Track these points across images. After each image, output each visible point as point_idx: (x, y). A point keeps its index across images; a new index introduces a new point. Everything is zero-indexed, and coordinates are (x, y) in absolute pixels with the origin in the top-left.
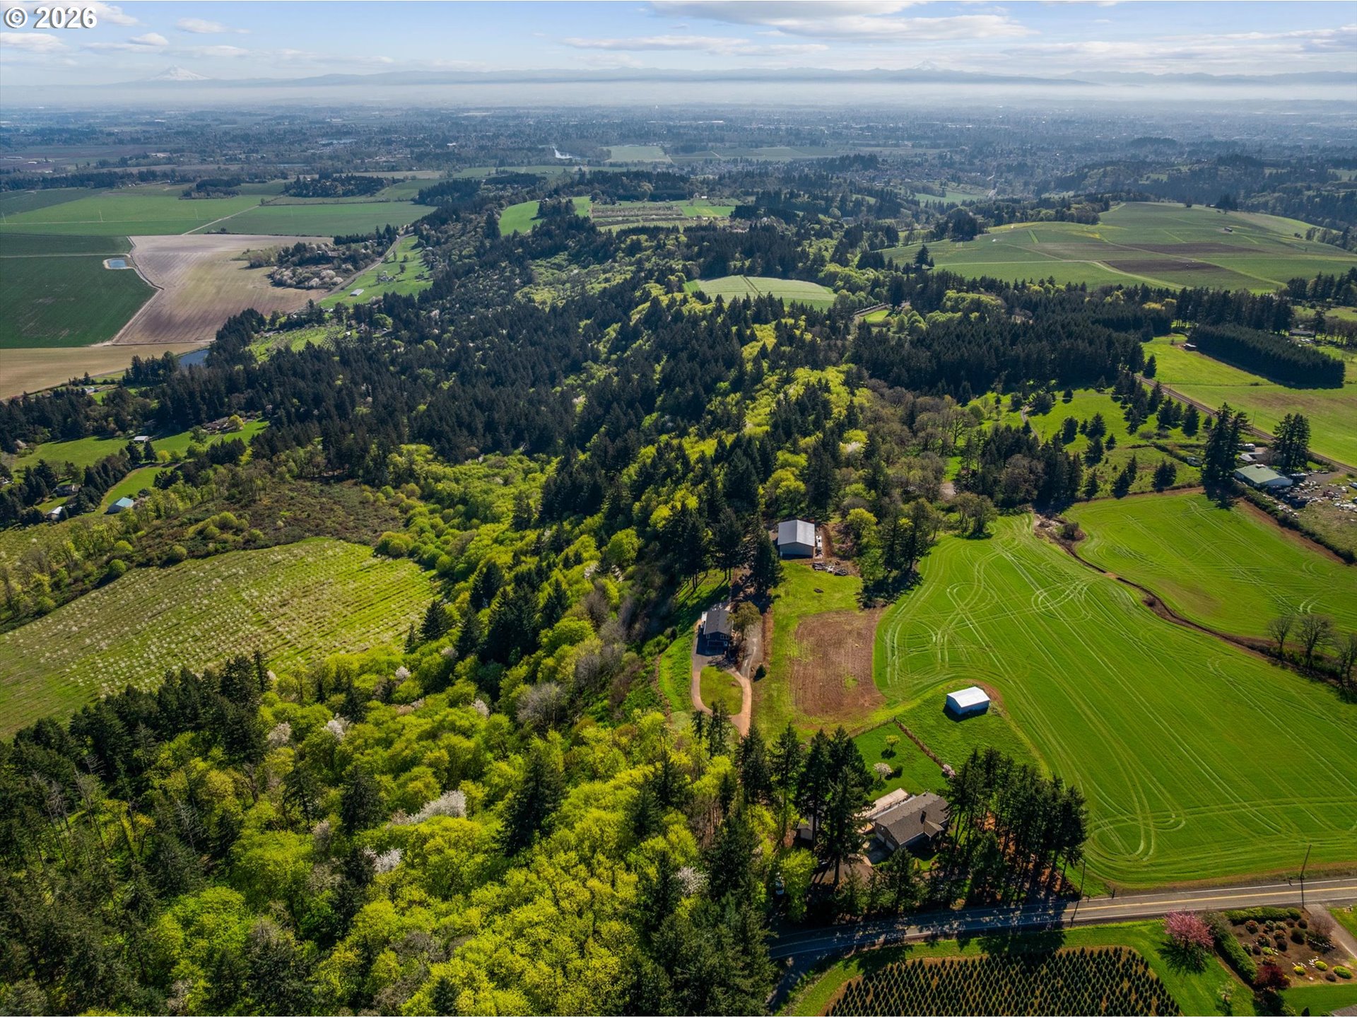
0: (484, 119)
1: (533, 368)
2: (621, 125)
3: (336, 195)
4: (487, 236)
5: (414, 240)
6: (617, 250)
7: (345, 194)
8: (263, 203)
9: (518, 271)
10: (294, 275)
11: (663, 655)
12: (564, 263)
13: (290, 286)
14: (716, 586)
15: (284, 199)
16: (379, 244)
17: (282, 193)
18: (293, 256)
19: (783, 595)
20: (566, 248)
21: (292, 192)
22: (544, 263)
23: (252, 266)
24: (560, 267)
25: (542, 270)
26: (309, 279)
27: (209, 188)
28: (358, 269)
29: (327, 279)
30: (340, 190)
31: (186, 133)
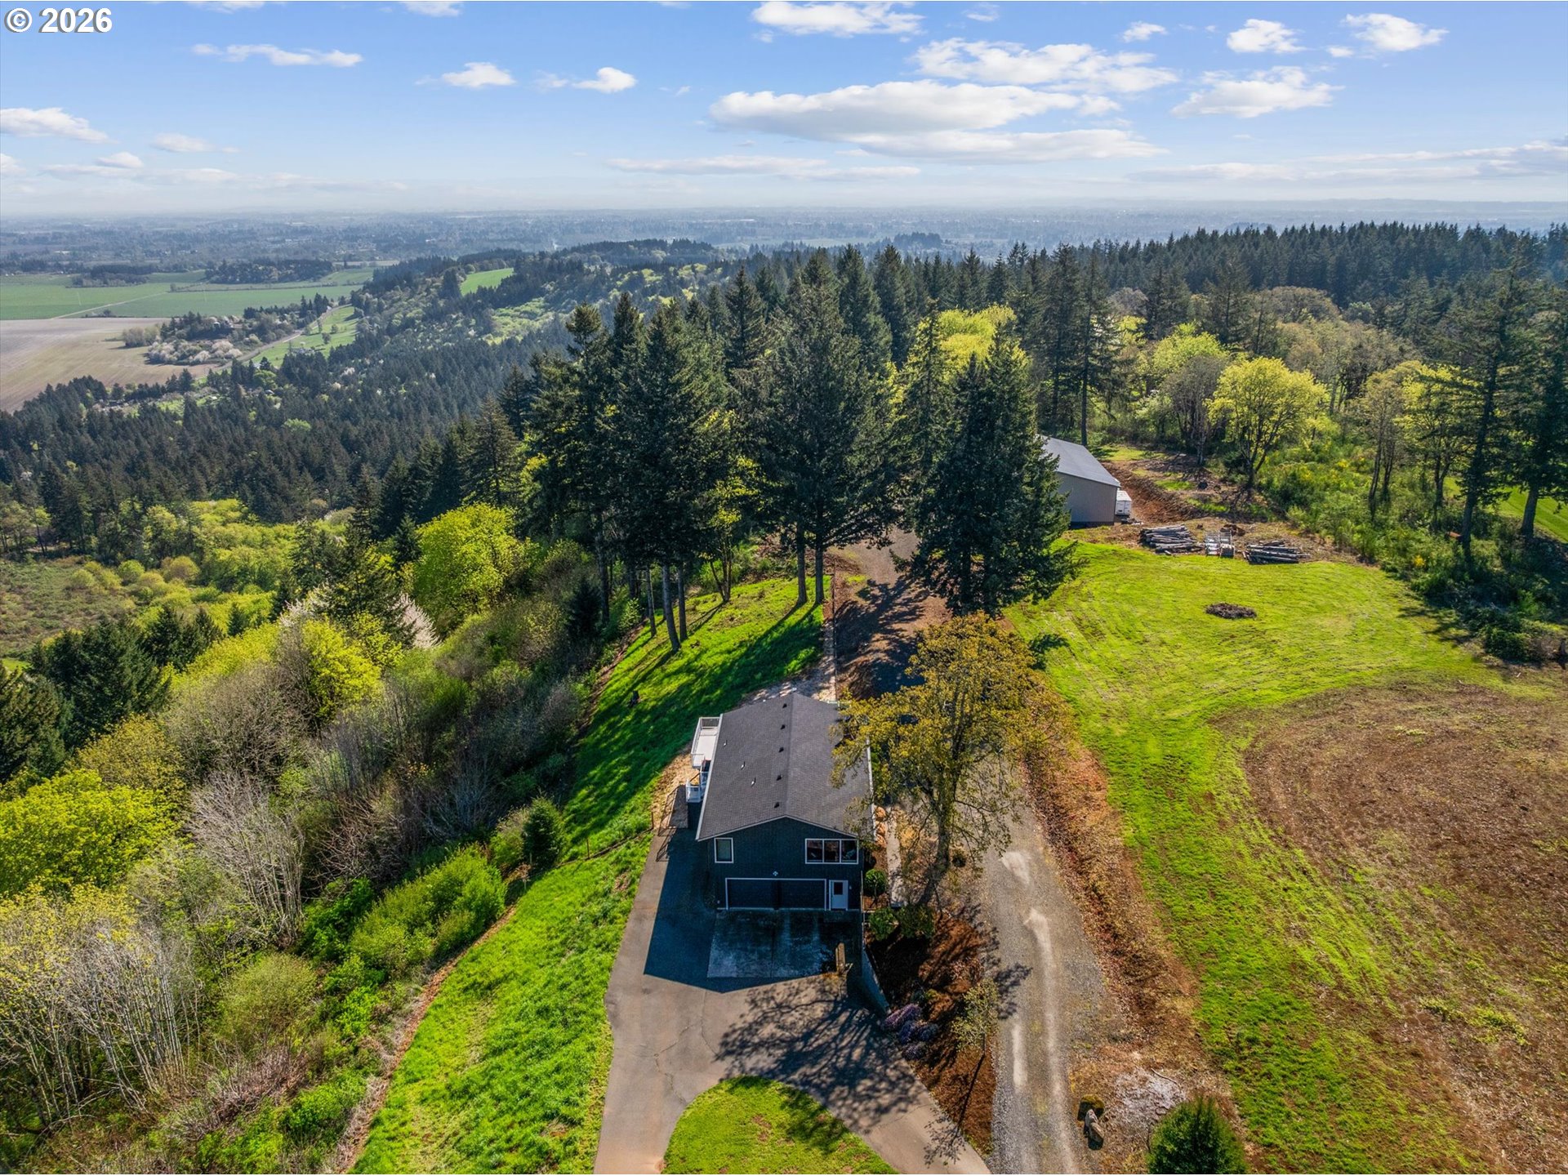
0: (474, 220)
1: (461, 407)
2: (634, 223)
3: (270, 280)
4: (442, 296)
5: (350, 311)
6: (610, 289)
7: (281, 280)
8: (173, 290)
9: (473, 322)
10: (176, 349)
11: (450, 978)
12: (539, 311)
13: (170, 362)
14: (764, 627)
15: (203, 286)
16: (301, 316)
17: (202, 280)
18: (180, 328)
19: (1072, 635)
20: (541, 293)
21: (214, 278)
22: (511, 311)
23: (128, 346)
24: (532, 316)
25: (507, 319)
26: (196, 352)
27: (108, 275)
28: (266, 341)
29: (220, 352)
30: (275, 274)
31: (110, 233)
